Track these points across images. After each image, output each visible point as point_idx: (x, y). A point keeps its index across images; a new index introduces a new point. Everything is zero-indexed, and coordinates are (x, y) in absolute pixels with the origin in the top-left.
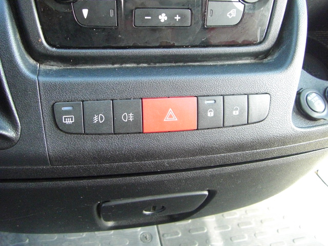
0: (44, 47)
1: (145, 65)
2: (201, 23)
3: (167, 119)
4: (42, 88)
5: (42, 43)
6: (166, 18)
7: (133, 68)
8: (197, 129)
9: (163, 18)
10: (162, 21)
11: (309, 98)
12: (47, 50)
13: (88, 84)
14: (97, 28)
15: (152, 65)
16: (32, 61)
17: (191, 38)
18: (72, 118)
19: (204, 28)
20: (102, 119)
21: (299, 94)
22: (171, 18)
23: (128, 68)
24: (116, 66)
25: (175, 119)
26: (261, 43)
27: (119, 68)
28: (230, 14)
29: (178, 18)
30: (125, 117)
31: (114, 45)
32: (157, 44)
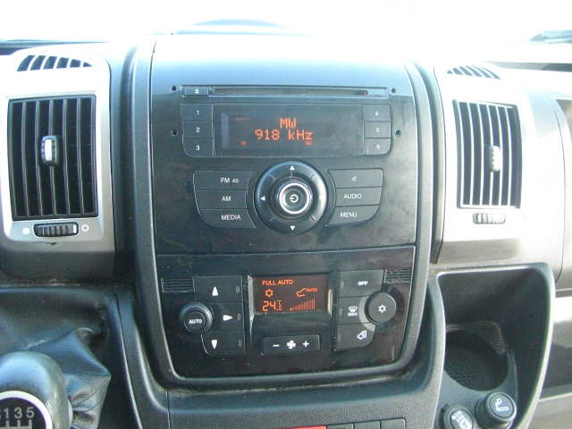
0: (174, 377)
1: (274, 389)
2: (330, 347)
4: (172, 421)
5: (171, 373)
6: (294, 345)
7: (261, 394)
9: (291, 345)
10: (291, 348)
11: (453, 417)
12: (177, 379)
13: (217, 416)
14: (226, 357)
15: (281, 389)
16: (160, 389)
19: (334, 352)
21: (443, 411)
22: (299, 344)
23: (256, 394)
24: (244, 391)
26: (395, 361)
27: (247, 394)
28: (361, 336)
29: (306, 344)
31: (242, 373)
32: (287, 370)
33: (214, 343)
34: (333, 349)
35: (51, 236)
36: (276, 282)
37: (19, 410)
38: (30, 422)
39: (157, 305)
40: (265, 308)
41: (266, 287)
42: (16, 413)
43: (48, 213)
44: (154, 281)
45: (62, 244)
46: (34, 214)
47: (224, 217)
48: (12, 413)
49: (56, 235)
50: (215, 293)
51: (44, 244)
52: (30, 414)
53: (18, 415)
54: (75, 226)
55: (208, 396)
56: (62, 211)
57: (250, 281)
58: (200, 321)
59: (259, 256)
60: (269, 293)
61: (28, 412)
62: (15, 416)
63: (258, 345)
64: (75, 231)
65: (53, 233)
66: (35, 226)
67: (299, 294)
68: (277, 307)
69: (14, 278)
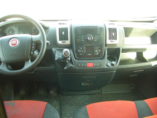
5: (76, 57)
6: (90, 55)
8: (93, 67)
11: (108, 64)
14: (82, 56)
18: (80, 65)
26: (101, 57)
28: (97, 54)
33: (81, 54)
34: (94, 55)
43: (63, 40)
44: (75, 47)
45: (65, 43)
46: (62, 40)
47: (82, 40)
50: (81, 48)
51: (63, 43)
56: (65, 40)
57: (85, 47)
58: (79, 51)
63: (86, 54)
69: (59, 47)
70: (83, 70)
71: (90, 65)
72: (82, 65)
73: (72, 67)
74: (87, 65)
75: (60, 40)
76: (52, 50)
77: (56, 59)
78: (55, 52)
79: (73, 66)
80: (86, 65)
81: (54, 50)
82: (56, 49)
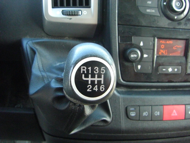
0: (121, 81)
1: (160, 90)
2: (185, 72)
3: (173, 115)
5: (120, 79)
7: (155, 91)
8: (185, 119)
9: (170, 70)
14: (144, 74)
15: (163, 90)
17: (180, 78)
18: (134, 113)
19: (186, 74)
20: (147, 114)
22: (173, 70)
25: (176, 114)
30: (156, 113)
31: (149, 81)
32: (167, 81)
33: (139, 67)
34: (186, 73)
35: (70, 15)
36: (166, 42)
37: (97, 68)
38: (103, 76)
39: (116, 48)
40: (161, 53)
41: (162, 44)
42: (95, 70)
43: (68, 5)
44: (116, 37)
45: (74, 20)
46: (62, 5)
47: (148, 11)
48: (93, 70)
49: (72, 15)
50: (142, 44)
51: (67, 19)
52: (103, 71)
53: (96, 71)
54: (80, 12)
55: (134, 91)
56: (75, 5)
57: (156, 40)
58: (135, 56)
59: (161, 29)
60: (163, 46)
61: (102, 70)
62: (95, 72)
63: (157, 69)
64: (80, 14)
65: (71, 14)
66: (63, 11)
67: (175, 48)
68: (165, 53)
69: (48, 35)
70: (144, 131)
71: (175, 114)
72: (145, 114)
73: (105, 121)
74: (162, 114)
75: (55, 5)
76: (19, 44)
77: (32, 90)
78: (34, 52)
79: (108, 119)
80: (158, 113)
81: (27, 44)
82: (38, 44)
